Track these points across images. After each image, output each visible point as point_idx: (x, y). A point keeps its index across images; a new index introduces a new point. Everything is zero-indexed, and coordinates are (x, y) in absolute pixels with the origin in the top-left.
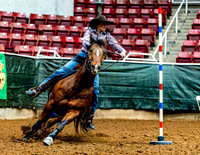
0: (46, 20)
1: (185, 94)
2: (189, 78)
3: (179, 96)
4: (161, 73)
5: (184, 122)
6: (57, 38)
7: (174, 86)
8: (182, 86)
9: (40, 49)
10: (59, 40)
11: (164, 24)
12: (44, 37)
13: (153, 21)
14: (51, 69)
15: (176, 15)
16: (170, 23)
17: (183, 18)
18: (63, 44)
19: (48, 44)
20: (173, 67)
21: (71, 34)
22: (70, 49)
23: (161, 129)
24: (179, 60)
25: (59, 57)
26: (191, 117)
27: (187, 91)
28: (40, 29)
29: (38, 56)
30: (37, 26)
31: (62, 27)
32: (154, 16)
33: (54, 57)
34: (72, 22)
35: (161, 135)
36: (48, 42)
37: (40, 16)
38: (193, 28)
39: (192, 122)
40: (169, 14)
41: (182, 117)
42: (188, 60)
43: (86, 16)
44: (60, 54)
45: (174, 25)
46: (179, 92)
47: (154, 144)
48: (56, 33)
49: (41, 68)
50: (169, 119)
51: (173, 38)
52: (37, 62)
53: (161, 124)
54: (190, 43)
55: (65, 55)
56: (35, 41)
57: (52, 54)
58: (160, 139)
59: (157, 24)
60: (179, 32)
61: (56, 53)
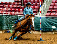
0: (6, 3)
1: (48, 26)
2: (50, 21)
3: (47, 27)
4: (41, 19)
5: (48, 34)
6: (9, 9)
7: (45, 23)
8: (47, 23)
9: (4, 12)
10: (10, 10)
11: (42, 5)
12: (5, 9)
13: (39, 4)
14: (8, 18)
15: (46, 2)
16: (44, 4)
17: (48, 3)
18: (11, 11)
19: (7, 11)
21: (14, 8)
22: (13, 12)
23: (41, 36)
24: (46, 15)
25: (10, 15)
27: (49, 25)
28: (4, 6)
29: (4, 15)
30: (3, 5)
31: (11, 6)
32: (39, 2)
33: (9, 15)
34: (14, 4)
35: (41, 38)
36: (7, 10)
37: (4, 2)
38: (51, 6)
39: (50, 34)
40: (43, 2)
42: (49, 15)
43: (18, 2)
45: (45, 5)
46: (46, 25)
47: (39, 41)
48: (9, 7)
49: (5, 18)
51: (44, 9)
52: (3, 16)
53: (41, 35)
54: (50, 10)
55: (12, 14)
56: (3, 10)
57: (8, 14)
59: (40, 5)
60: (46, 7)
61: (9, 13)
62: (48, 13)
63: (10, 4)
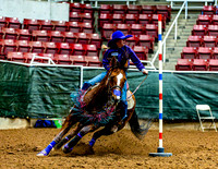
0: (40, 25)
1: (185, 102)
2: (189, 87)
4: (161, 82)
5: (184, 132)
6: (52, 45)
7: (173, 94)
8: (181, 94)
9: (34, 56)
10: (54, 46)
11: (163, 30)
12: (38, 44)
13: (152, 27)
14: (46, 77)
15: (176, 20)
16: (169, 28)
17: (183, 24)
18: (58, 51)
19: (42, 50)
20: (172, 75)
21: (66, 40)
22: (65, 56)
24: (178, 67)
25: (54, 65)
26: (190, 127)
27: (186, 100)
28: (34, 35)
29: (32, 64)
30: (30, 32)
31: (57, 33)
32: (151, 21)
33: (49, 64)
34: (67, 27)
35: (161, 146)
36: (42, 48)
37: (33, 21)
38: (193, 34)
40: (168, 20)
41: (181, 127)
42: (188, 67)
43: (82, 22)
44: (55, 61)
45: (173, 31)
46: (178, 100)
47: (153, 156)
48: (50, 39)
49: (35, 76)
50: (168, 129)
51: (172, 45)
52: (31, 70)
53: (160, 136)
54: (190, 50)
55: (60, 62)
56: (29, 47)
57: (47, 61)
58: (159, 150)
59: (156, 30)
60: (178, 38)
61: (50, 60)
62: (182, 58)
63: (52, 26)
